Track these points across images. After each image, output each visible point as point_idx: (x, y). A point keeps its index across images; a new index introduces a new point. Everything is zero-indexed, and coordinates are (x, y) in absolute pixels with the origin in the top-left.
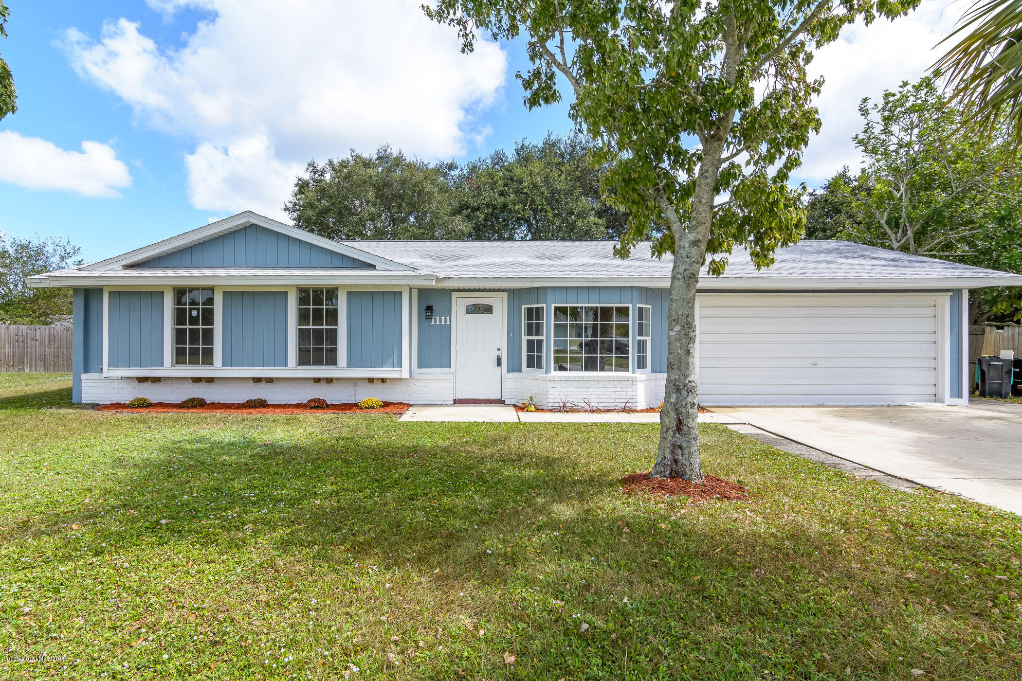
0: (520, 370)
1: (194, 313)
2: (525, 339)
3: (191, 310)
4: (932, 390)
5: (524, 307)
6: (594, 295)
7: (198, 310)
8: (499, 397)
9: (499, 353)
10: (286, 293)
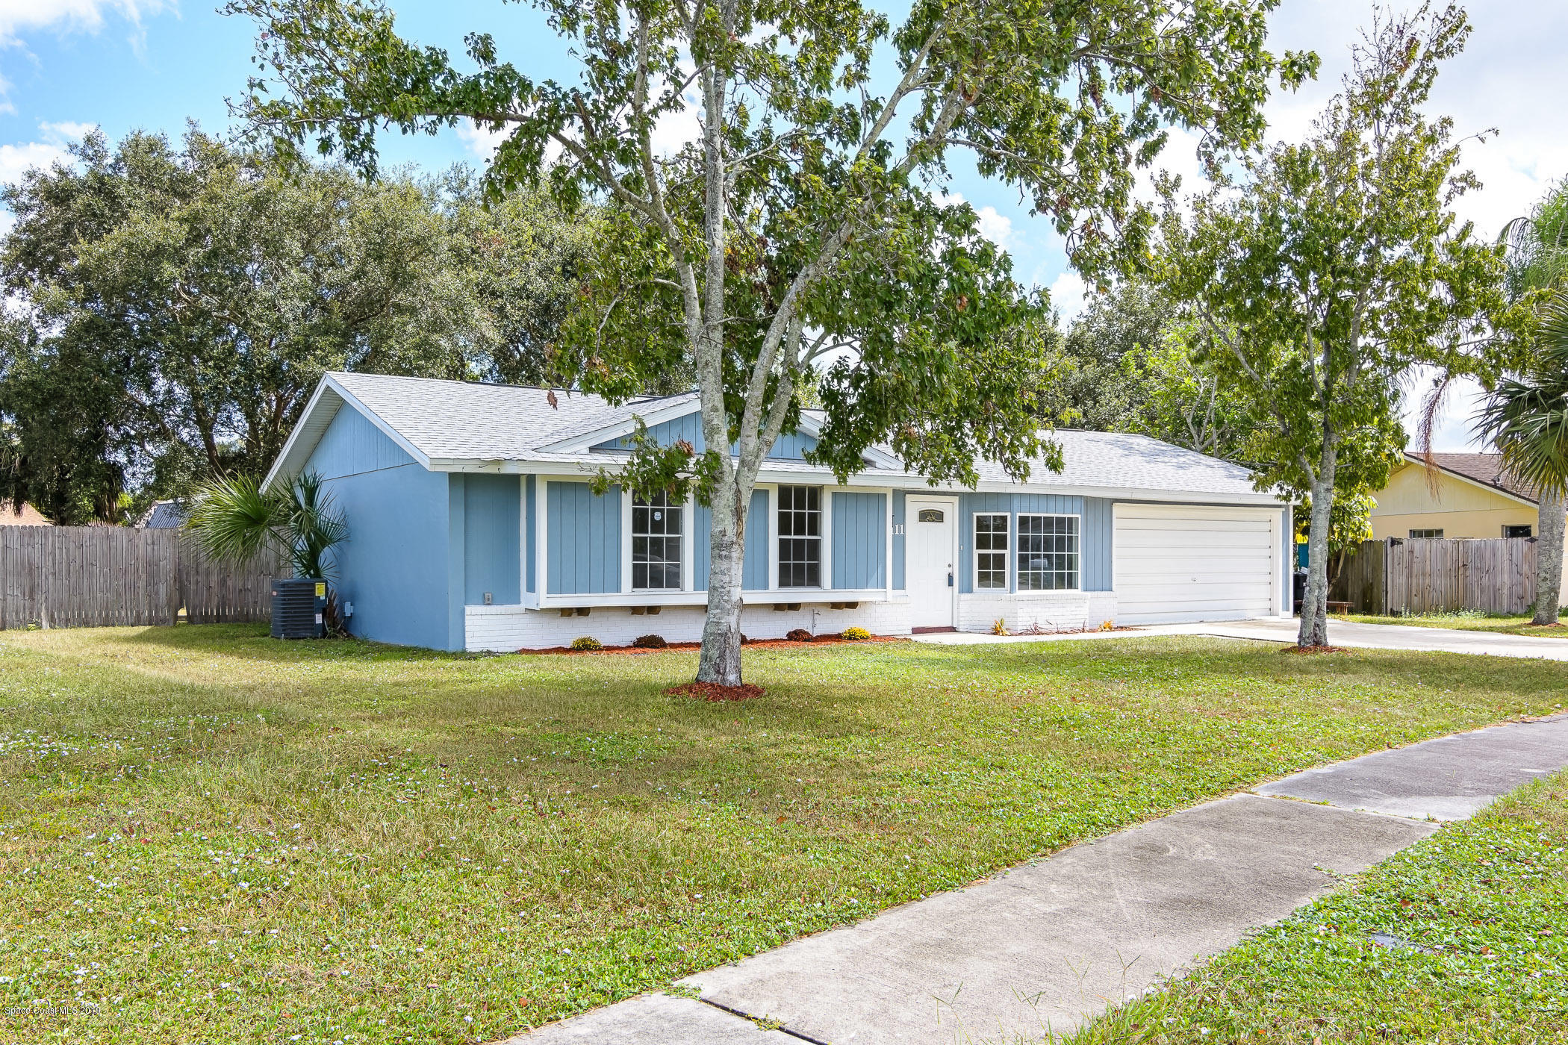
0: (970, 591)
1: (658, 516)
2: (976, 552)
3: (653, 511)
4: (1267, 604)
5: (975, 515)
6: (1034, 503)
7: (662, 511)
8: (949, 624)
9: (950, 570)
10: (767, 492)
